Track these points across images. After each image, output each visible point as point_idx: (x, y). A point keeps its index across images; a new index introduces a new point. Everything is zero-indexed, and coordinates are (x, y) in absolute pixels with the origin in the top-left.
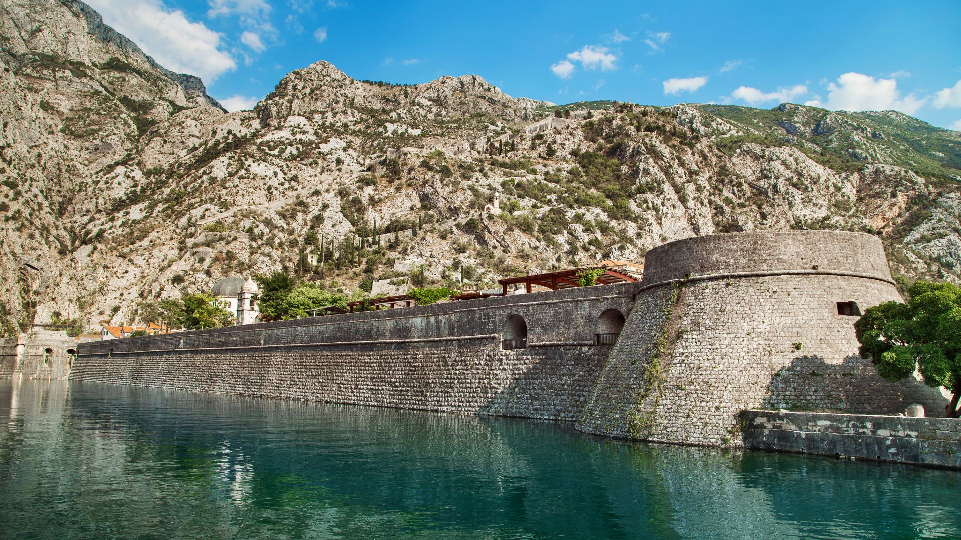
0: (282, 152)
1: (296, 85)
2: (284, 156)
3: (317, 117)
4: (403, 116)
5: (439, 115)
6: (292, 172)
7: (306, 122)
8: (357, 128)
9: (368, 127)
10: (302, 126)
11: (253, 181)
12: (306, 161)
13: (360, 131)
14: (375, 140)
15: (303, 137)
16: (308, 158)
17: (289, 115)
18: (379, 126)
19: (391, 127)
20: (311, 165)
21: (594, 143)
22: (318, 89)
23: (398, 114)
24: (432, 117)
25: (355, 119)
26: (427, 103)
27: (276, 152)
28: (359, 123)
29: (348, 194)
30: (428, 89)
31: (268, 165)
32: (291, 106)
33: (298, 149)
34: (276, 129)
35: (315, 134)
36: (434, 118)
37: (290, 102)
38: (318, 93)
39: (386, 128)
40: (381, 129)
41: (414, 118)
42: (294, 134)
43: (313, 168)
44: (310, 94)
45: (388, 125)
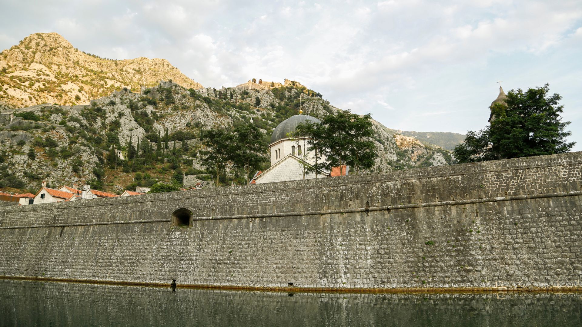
0: (31, 85)
1: (39, 42)
2: (34, 87)
3: (54, 67)
4: (116, 76)
5: (140, 79)
6: (42, 100)
7: (45, 68)
8: (84, 79)
9: (92, 80)
10: (43, 71)
11: (11, 100)
12: (52, 94)
13: (87, 81)
14: (100, 88)
15: (47, 78)
16: (54, 92)
17: (32, 62)
18: (101, 80)
19: (110, 83)
20: (57, 96)
21: (282, 101)
22: (55, 49)
23: (112, 75)
24: (135, 80)
25: (82, 73)
26: (131, 71)
27: (27, 84)
28: (86, 76)
29: (137, 108)
30: (131, 63)
31: (22, 91)
32: (34, 56)
33: (44, 85)
34: (22, 69)
35: (55, 77)
36: (137, 81)
37: (34, 53)
38: (55, 51)
39: (106, 82)
40: (102, 82)
41: (123, 78)
42: (38, 75)
43: (58, 99)
44: (49, 51)
45: (107, 80)
